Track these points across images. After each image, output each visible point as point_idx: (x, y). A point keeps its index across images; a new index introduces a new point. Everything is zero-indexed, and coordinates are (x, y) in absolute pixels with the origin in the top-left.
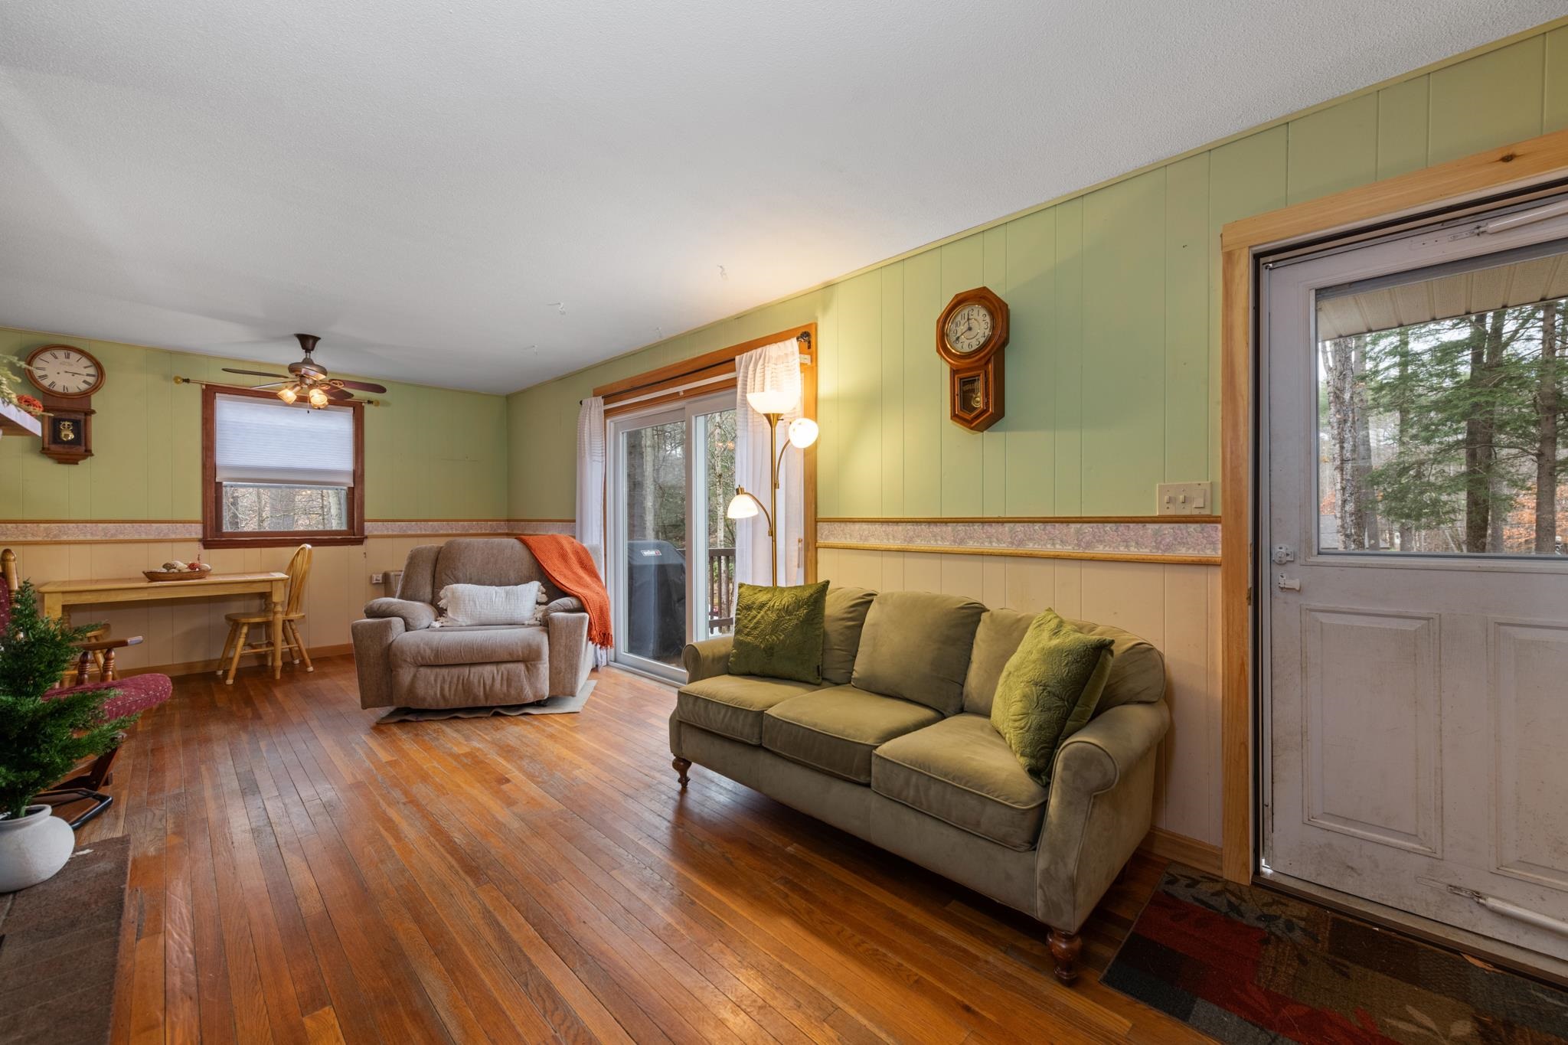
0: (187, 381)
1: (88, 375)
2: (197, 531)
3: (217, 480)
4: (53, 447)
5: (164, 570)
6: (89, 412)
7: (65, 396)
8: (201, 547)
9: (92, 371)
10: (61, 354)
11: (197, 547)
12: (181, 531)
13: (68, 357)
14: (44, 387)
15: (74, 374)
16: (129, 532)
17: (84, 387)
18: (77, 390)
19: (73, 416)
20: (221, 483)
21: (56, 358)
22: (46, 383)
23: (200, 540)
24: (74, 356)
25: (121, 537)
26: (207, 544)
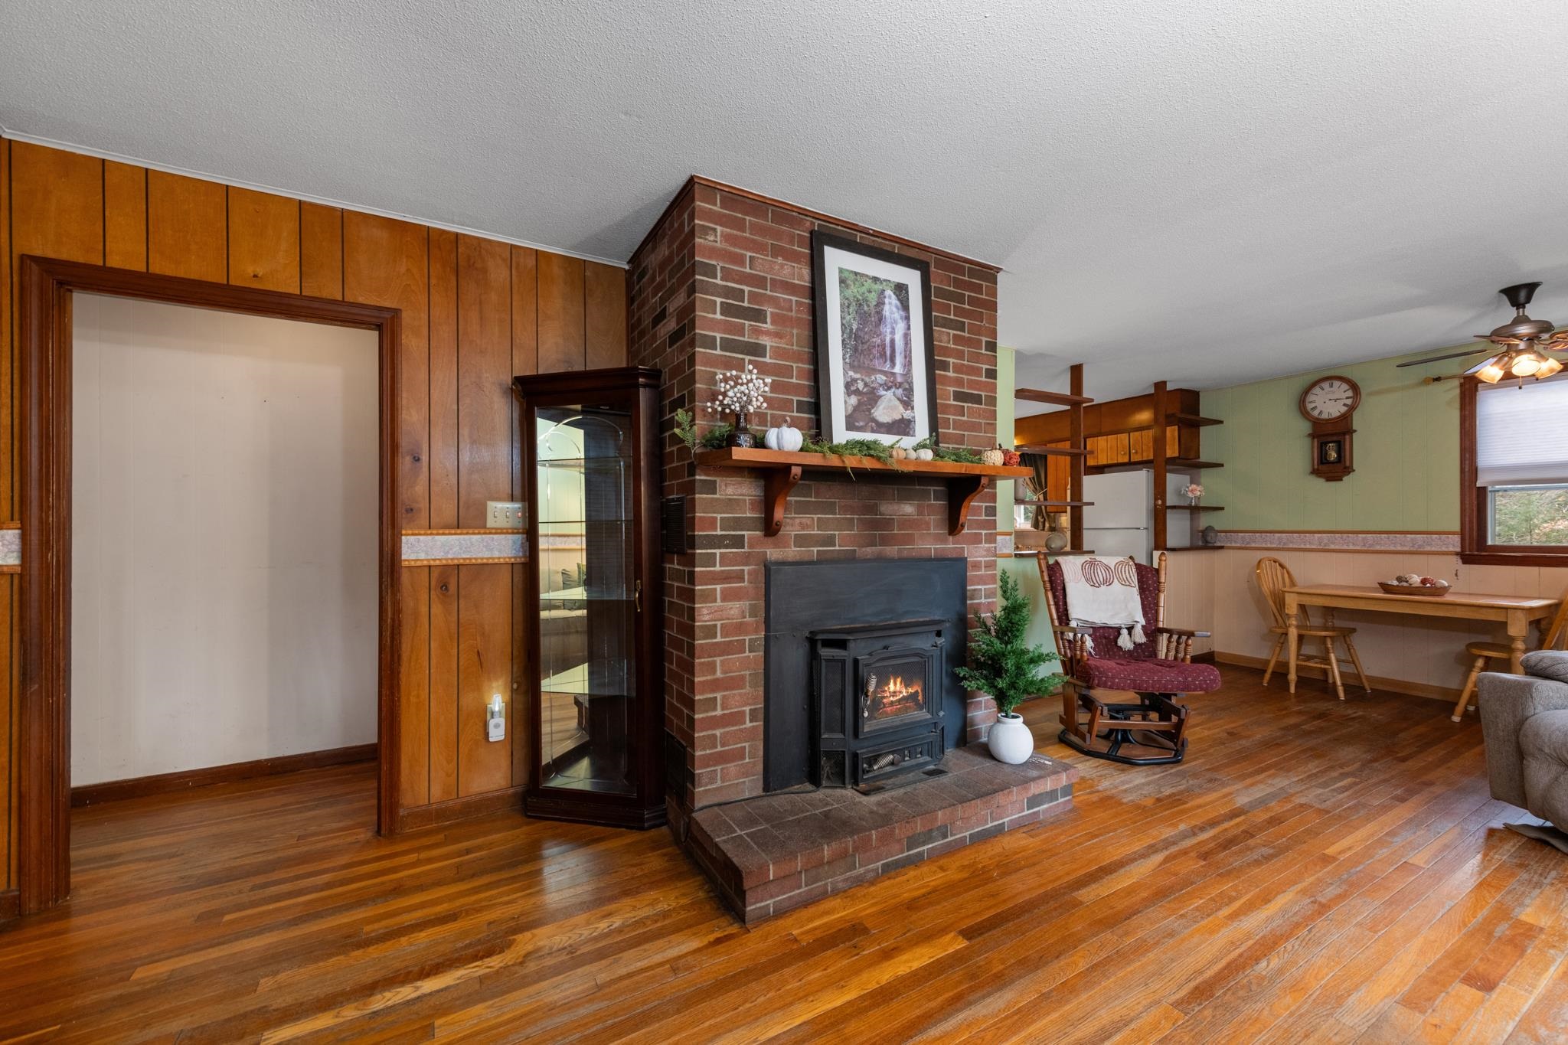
0: (1438, 379)
1: (1347, 398)
2: (1454, 544)
3: (1479, 484)
4: (1324, 468)
5: (1395, 583)
6: (1351, 432)
7: (1329, 421)
8: (1460, 561)
9: (1350, 393)
10: (1326, 385)
11: (1456, 561)
12: (1436, 544)
13: (1331, 386)
14: (1313, 417)
15: (1336, 400)
16: (1385, 543)
17: (1344, 409)
18: (1339, 414)
19: (1335, 438)
20: (1484, 489)
21: (1323, 389)
22: (1316, 413)
23: (1457, 554)
24: (1337, 383)
25: (1378, 548)
26: (1467, 559)
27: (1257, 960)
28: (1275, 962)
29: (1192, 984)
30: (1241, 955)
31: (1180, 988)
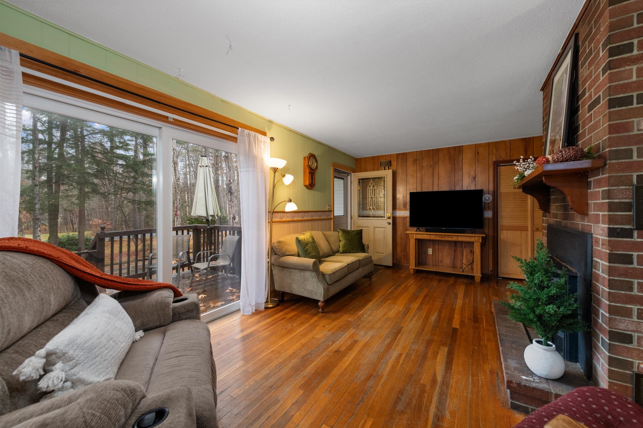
27: (390, 342)
28: (386, 343)
29: (402, 332)
30: (395, 342)
31: (404, 330)
